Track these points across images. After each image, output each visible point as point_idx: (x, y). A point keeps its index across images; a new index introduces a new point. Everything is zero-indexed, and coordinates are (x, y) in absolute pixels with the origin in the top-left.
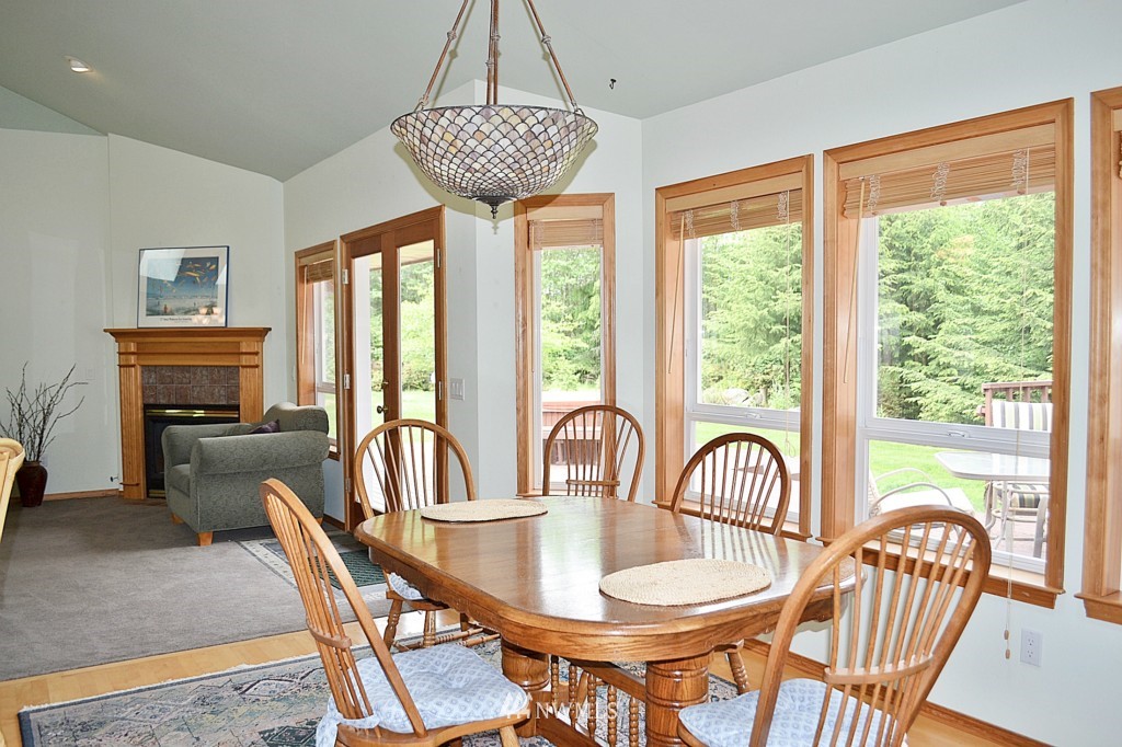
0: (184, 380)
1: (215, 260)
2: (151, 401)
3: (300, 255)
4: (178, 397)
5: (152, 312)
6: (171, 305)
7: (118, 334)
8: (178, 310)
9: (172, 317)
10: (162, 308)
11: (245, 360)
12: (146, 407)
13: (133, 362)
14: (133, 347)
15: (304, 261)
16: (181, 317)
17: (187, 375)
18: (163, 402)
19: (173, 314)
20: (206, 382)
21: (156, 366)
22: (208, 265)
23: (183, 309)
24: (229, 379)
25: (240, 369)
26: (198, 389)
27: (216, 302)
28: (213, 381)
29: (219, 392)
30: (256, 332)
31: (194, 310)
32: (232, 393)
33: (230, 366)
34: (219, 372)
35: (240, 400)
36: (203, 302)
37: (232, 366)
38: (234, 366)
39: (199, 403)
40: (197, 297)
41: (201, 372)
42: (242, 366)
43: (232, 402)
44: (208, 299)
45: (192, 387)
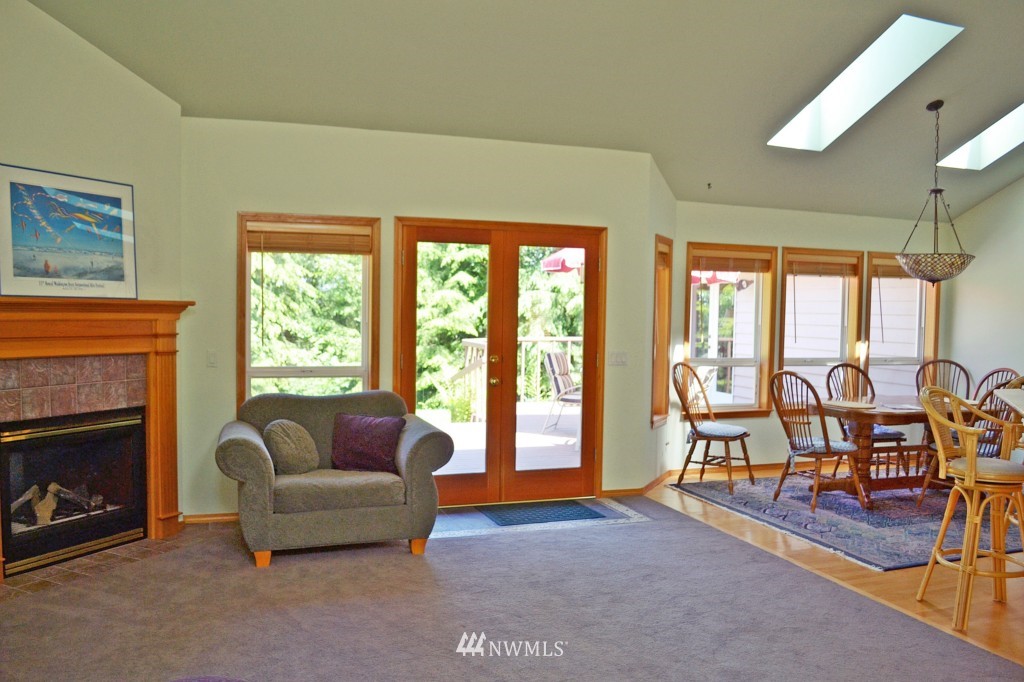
1: (117, 202)
2: (10, 417)
3: (246, 216)
4: (56, 405)
5: (22, 270)
6: (55, 261)
8: (66, 271)
9: (58, 280)
10: (40, 266)
11: (158, 344)
15: (252, 225)
16: (72, 281)
18: (31, 415)
19: (59, 276)
20: (98, 378)
21: (19, 359)
22: (107, 207)
24: (130, 371)
25: (152, 358)
26: (87, 389)
27: (122, 263)
28: (108, 377)
29: (116, 391)
30: (178, 308)
31: (91, 272)
32: (135, 391)
33: (131, 354)
34: (116, 362)
35: (147, 399)
36: (103, 261)
37: (134, 354)
38: (138, 354)
39: (88, 410)
40: (93, 252)
41: (91, 363)
42: (157, 353)
43: (135, 404)
44: (110, 258)
45: (78, 387)
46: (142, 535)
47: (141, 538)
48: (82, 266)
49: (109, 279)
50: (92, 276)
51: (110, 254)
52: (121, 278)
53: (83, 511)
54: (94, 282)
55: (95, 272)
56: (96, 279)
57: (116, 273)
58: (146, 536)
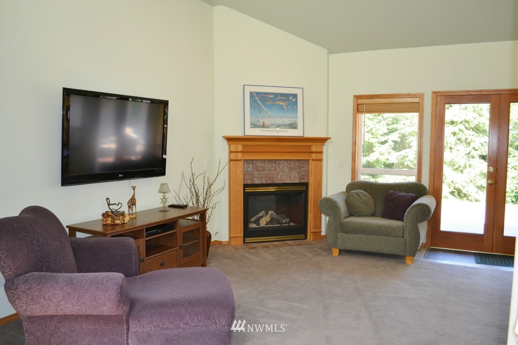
0: (272, 169)
1: (295, 96)
2: (249, 182)
3: (357, 97)
4: (268, 179)
5: (254, 125)
6: (267, 122)
7: (230, 140)
8: (272, 125)
9: (268, 129)
10: (261, 123)
11: (314, 156)
12: (245, 186)
13: (239, 158)
14: (240, 148)
15: (360, 101)
16: (274, 129)
17: (274, 165)
18: (257, 182)
19: (269, 128)
20: (286, 169)
21: (253, 160)
22: (291, 98)
23: (275, 124)
24: (301, 167)
25: (310, 161)
26: (281, 174)
27: (297, 121)
28: (291, 169)
29: (294, 175)
30: (323, 140)
31: (283, 126)
32: (303, 176)
33: (302, 160)
34: (294, 163)
35: (308, 179)
36: (288, 121)
37: (303, 160)
38: (305, 160)
39: (281, 182)
40: (284, 117)
41: (283, 163)
42: (313, 160)
43: (303, 181)
44: (291, 119)
45: (277, 172)
46: (304, 238)
47: (304, 239)
48: (278, 123)
49: (291, 128)
50: (283, 127)
51: (292, 118)
52: (295, 128)
53: (279, 223)
54: (284, 130)
55: (284, 126)
56: (285, 128)
57: (294, 125)
58: (306, 238)
